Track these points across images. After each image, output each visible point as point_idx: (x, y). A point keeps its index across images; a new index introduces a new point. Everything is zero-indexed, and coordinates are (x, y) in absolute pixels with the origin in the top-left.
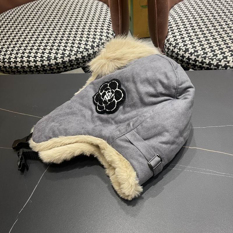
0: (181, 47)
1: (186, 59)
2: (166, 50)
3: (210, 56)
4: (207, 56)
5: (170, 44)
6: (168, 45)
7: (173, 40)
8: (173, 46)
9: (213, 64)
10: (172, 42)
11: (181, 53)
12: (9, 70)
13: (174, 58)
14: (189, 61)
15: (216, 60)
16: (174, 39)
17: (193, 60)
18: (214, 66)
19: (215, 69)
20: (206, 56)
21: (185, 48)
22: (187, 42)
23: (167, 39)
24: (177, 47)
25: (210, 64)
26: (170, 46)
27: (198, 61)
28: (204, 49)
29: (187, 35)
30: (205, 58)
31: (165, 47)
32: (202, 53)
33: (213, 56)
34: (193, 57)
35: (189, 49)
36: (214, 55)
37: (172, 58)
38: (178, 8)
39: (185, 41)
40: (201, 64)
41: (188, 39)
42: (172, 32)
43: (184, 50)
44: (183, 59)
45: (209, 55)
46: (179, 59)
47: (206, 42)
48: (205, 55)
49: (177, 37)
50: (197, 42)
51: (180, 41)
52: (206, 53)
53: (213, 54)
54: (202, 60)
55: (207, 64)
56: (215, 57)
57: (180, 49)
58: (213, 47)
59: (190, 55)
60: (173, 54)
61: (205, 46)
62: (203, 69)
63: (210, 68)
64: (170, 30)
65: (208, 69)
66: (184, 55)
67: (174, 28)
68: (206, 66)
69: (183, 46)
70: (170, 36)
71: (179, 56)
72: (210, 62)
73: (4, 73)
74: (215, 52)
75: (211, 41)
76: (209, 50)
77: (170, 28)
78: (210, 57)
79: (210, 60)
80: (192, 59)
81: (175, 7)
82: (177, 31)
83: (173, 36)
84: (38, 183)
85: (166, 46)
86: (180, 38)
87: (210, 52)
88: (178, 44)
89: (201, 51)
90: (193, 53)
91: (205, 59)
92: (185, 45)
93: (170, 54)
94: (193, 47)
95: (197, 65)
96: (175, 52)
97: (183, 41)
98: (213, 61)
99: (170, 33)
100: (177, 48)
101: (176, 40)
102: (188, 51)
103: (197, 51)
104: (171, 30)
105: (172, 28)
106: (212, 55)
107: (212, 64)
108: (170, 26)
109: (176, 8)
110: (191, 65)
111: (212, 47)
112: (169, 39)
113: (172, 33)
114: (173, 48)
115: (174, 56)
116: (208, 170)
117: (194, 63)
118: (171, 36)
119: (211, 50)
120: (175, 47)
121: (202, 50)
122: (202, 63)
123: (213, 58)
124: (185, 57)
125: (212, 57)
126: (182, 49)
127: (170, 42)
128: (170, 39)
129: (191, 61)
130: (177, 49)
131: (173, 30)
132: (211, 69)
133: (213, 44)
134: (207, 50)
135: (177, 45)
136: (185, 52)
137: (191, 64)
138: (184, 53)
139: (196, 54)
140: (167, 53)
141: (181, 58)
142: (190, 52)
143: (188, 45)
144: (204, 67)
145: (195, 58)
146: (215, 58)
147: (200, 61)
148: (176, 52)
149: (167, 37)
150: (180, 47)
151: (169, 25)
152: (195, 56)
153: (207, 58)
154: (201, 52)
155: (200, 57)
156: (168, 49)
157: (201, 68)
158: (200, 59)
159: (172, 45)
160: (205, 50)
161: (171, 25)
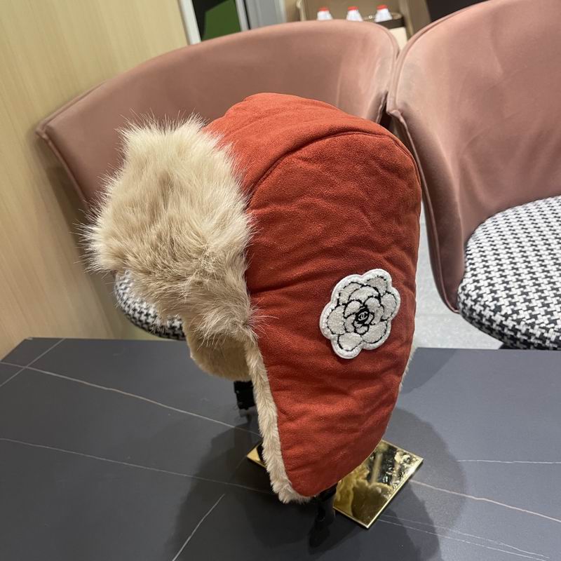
0: (487, 303)
1: (497, 325)
2: (461, 306)
3: (543, 323)
4: (537, 322)
5: (468, 295)
6: (463, 297)
7: (473, 289)
8: (472, 300)
9: (549, 339)
10: (470, 293)
11: (487, 313)
12: (171, 332)
13: (477, 323)
14: (503, 330)
15: (555, 331)
16: (476, 286)
17: (510, 328)
18: (551, 342)
19: (555, 349)
20: (534, 323)
21: (495, 305)
22: (499, 294)
23: (463, 284)
24: (480, 301)
25: (542, 338)
26: (467, 299)
27: (520, 331)
28: (532, 308)
29: (500, 280)
30: (532, 325)
31: (459, 300)
32: (528, 317)
33: (549, 324)
34: (510, 323)
35: (503, 307)
36: (551, 322)
37: (471, 323)
38: (492, 225)
39: (495, 292)
40: (526, 338)
41: (502, 287)
42: (472, 272)
43: (493, 308)
44: (492, 324)
45: (541, 321)
46: (484, 325)
47: (536, 296)
48: (533, 320)
49: (481, 283)
50: (519, 293)
51: (485, 290)
52: (535, 317)
53: (549, 319)
54: (528, 330)
55: (536, 338)
56: (552, 325)
57: (485, 306)
58: (551, 305)
59: (504, 319)
60: (472, 314)
61: (534, 303)
62: (532, 347)
63: (543, 345)
64: (468, 269)
65: (540, 347)
66: (493, 317)
67: (477, 265)
68: (537, 342)
69: (491, 299)
70: (468, 281)
71: (484, 320)
72: (543, 334)
73: (160, 336)
74: (552, 315)
75: (546, 293)
76: (542, 311)
77: (470, 264)
78: (542, 325)
79: (544, 331)
80: (507, 326)
81: (486, 222)
82: (482, 271)
83: (474, 281)
84: (193, 533)
85: (460, 298)
86: (487, 285)
87: (543, 316)
88: (481, 296)
89: (526, 312)
90: (510, 315)
91: (533, 328)
92: (494, 299)
93: (468, 314)
94: (511, 304)
95: (519, 339)
96: (475, 311)
97: (492, 291)
98: (548, 332)
99: (469, 275)
100: (478, 303)
101: (479, 288)
102: (500, 311)
103: (517, 312)
104: (472, 269)
105: (473, 264)
106: (547, 322)
107: (546, 338)
108: (470, 261)
109: (488, 225)
110: (508, 338)
111: (548, 305)
112: (465, 286)
113: (473, 275)
114: (473, 303)
115: (474, 319)
116: (502, 544)
117: (512, 334)
118: (471, 281)
119: (546, 311)
120: (475, 301)
121: (527, 310)
122: (528, 334)
123: (549, 326)
124: (495, 321)
125: (547, 324)
126: (489, 307)
127: (466, 292)
128: (468, 285)
129: (506, 331)
130: (480, 305)
131: (474, 269)
132: (547, 348)
133: (549, 300)
134: (537, 311)
135: (480, 299)
136: (495, 312)
137: (506, 335)
138: (492, 314)
139: (515, 316)
140: (463, 312)
141: (487, 323)
142: (503, 313)
143: (500, 299)
144: (533, 344)
145: (514, 326)
146: (553, 328)
147: (523, 331)
148: (478, 311)
149: (462, 282)
150: (485, 302)
151: (469, 259)
152: (513, 320)
153: (537, 327)
154: (524, 315)
155: (522, 323)
156: (465, 305)
157: (527, 345)
158: (523, 328)
159: (471, 296)
160: (533, 310)
161: (472, 259)
